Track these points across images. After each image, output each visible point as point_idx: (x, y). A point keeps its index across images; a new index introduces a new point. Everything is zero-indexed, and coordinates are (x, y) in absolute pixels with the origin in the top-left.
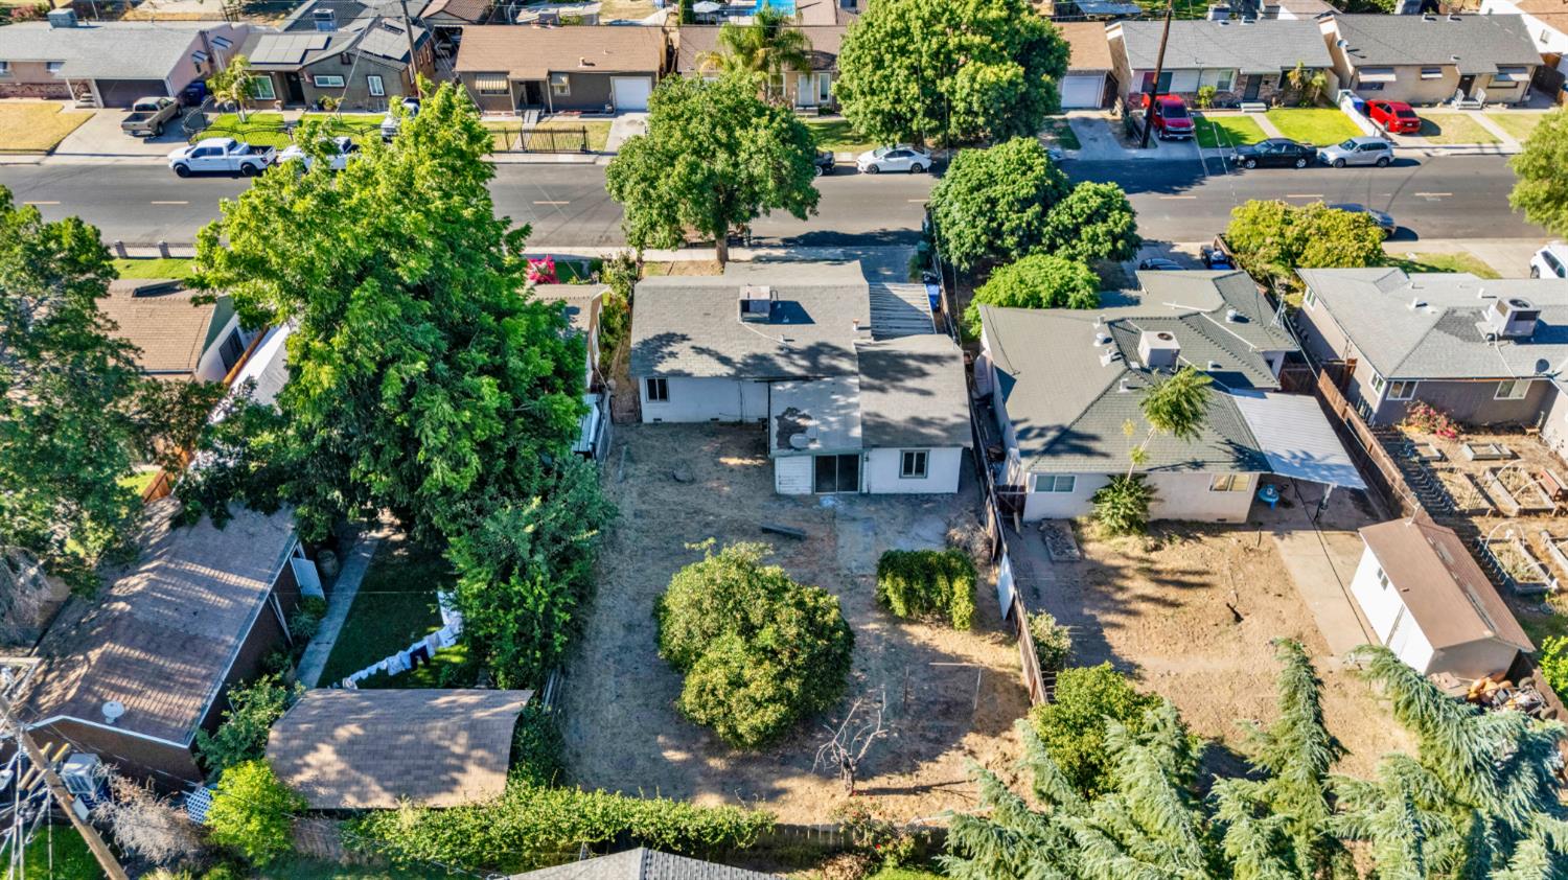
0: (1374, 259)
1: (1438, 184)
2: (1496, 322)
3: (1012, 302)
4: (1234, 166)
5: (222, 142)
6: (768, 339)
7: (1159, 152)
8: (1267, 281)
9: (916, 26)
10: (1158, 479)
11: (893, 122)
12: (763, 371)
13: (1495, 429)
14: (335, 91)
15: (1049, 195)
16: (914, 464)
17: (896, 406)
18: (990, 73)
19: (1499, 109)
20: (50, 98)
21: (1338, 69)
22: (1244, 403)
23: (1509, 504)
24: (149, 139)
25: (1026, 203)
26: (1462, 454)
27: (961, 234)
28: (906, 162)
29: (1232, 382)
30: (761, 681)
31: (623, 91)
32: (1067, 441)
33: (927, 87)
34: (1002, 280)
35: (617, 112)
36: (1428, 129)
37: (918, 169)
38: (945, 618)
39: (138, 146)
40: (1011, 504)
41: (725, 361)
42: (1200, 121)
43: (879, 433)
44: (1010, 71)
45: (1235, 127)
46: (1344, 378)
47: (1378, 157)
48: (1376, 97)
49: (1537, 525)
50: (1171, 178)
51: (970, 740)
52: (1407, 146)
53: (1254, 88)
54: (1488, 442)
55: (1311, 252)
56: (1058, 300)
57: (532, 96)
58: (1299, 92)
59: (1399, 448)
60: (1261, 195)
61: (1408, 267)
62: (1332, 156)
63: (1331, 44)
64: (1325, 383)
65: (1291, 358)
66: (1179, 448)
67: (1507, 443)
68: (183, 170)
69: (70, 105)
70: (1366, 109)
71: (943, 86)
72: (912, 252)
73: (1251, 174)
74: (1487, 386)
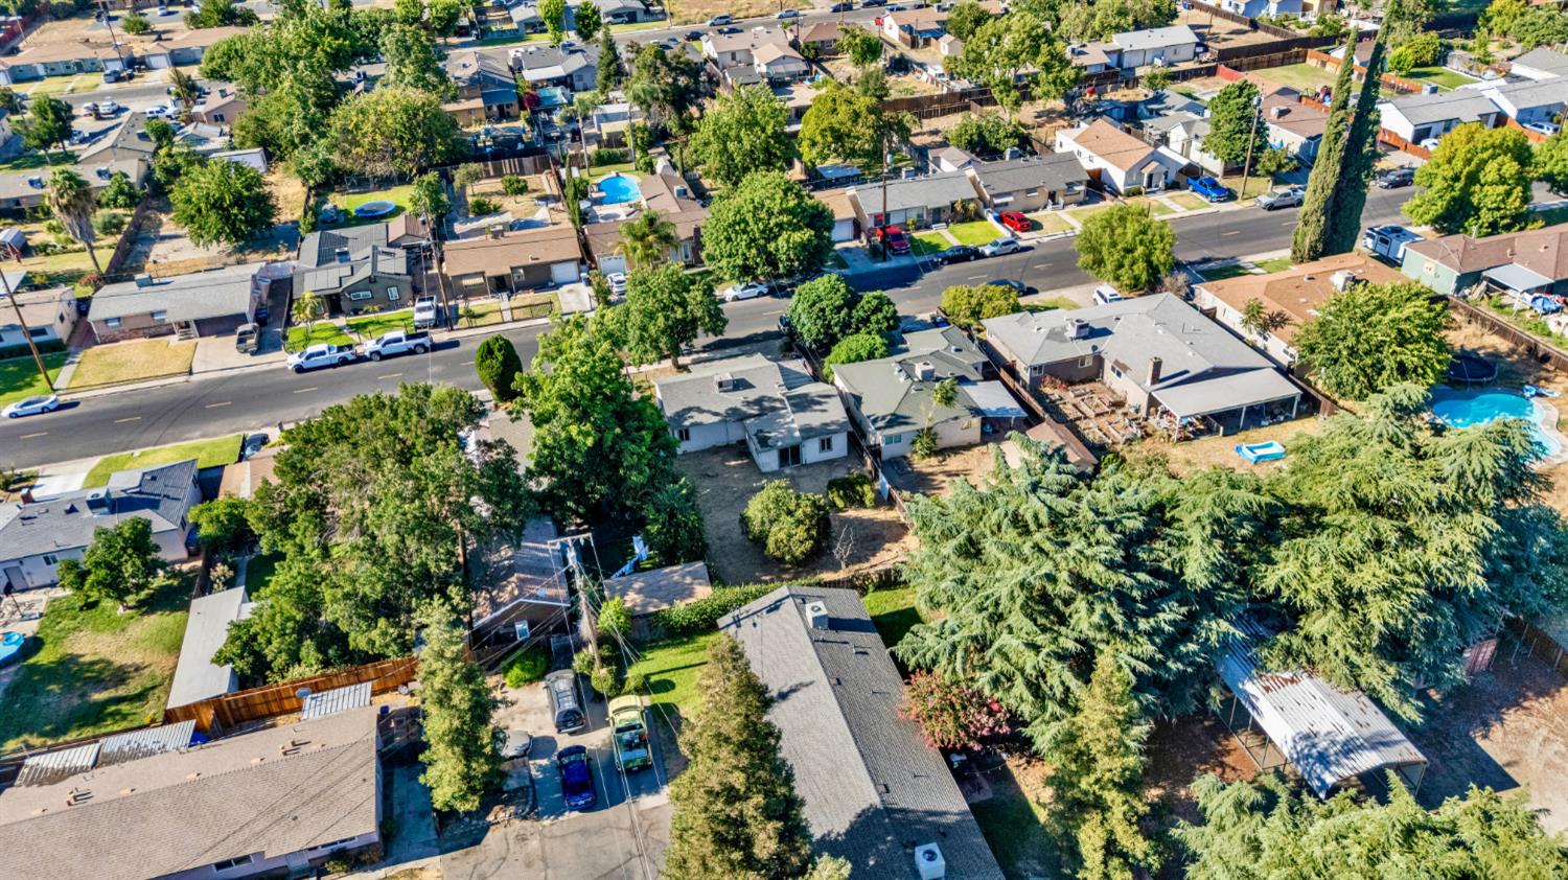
0: (1016, 309)
1: (1044, 259)
2: (1072, 332)
3: (850, 361)
4: (936, 266)
5: (323, 347)
6: (736, 399)
7: (892, 263)
8: (967, 328)
9: (749, 217)
10: (937, 429)
11: (746, 270)
12: (735, 415)
13: (1083, 382)
14: (366, 301)
15: (851, 302)
16: (826, 445)
17: (813, 418)
18: (797, 237)
19: (1073, 208)
20: (152, 336)
21: (981, 198)
22: (968, 389)
23: (1090, 413)
24: (253, 354)
25: (839, 309)
26: (1070, 396)
27: (809, 330)
28: (755, 291)
29: (963, 380)
30: (801, 533)
31: (559, 273)
32: (896, 420)
33: (762, 250)
34: (840, 350)
35: (557, 286)
36: (1035, 226)
37: (761, 294)
38: (862, 504)
39: (248, 359)
40: (876, 452)
41: (716, 414)
42: (912, 239)
43: (808, 432)
44: (806, 235)
45: (935, 241)
46: (1012, 371)
47: (1011, 248)
48: (1006, 210)
49: (1103, 420)
50: (905, 277)
51: (887, 546)
52: (1026, 238)
53: (937, 216)
54: (1080, 388)
55: (987, 309)
56: (871, 356)
57: (500, 285)
58: (963, 214)
59: (1041, 398)
60: (956, 281)
61: (1033, 310)
62: (987, 251)
63: (973, 182)
64: (1003, 374)
65: (985, 365)
66: (950, 412)
67: (1088, 387)
68: (300, 369)
69: (174, 339)
70: (1000, 220)
71: (771, 247)
72: (778, 343)
73: (947, 268)
74: (1075, 361)
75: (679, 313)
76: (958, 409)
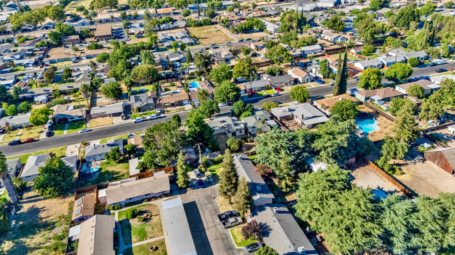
0: (278, 106)
1: (284, 97)
2: (288, 110)
3: (245, 117)
4: (262, 99)
5: (139, 118)
6: (223, 124)
7: (253, 98)
8: (268, 110)
9: (224, 90)
10: (262, 128)
11: (223, 100)
12: (223, 127)
13: (290, 120)
14: (146, 109)
15: (245, 106)
16: (241, 132)
17: (238, 127)
18: (234, 93)
19: (291, 86)
20: (103, 117)
21: (271, 85)
23: (291, 125)
24: (125, 120)
25: (242, 107)
26: (287, 122)
27: (236, 111)
28: (225, 105)
29: (266, 120)
30: (236, 146)
31: (184, 102)
32: (253, 127)
33: (226, 96)
34: (243, 115)
35: (184, 105)
36: (283, 90)
37: (226, 105)
38: (247, 142)
39: (124, 121)
40: (250, 133)
41: (219, 127)
42: (257, 94)
43: (237, 130)
44: (235, 93)
45: (262, 94)
46: (276, 118)
47: (278, 95)
48: (277, 87)
49: (293, 127)
50: (256, 101)
52: (281, 93)
53: (262, 88)
54: (289, 121)
55: (272, 106)
56: (249, 116)
57: (173, 105)
58: (268, 88)
59: (282, 123)
60: (265, 102)
61: (281, 107)
62: (273, 95)
63: (270, 81)
64: (275, 119)
65: (271, 117)
66: (263, 125)
67: (291, 121)
68: (135, 122)
69: (108, 117)
70: (275, 89)
71: (228, 96)
72: (230, 114)
73: (264, 99)
74: (288, 116)
75: (211, 109)
76: (265, 125)
